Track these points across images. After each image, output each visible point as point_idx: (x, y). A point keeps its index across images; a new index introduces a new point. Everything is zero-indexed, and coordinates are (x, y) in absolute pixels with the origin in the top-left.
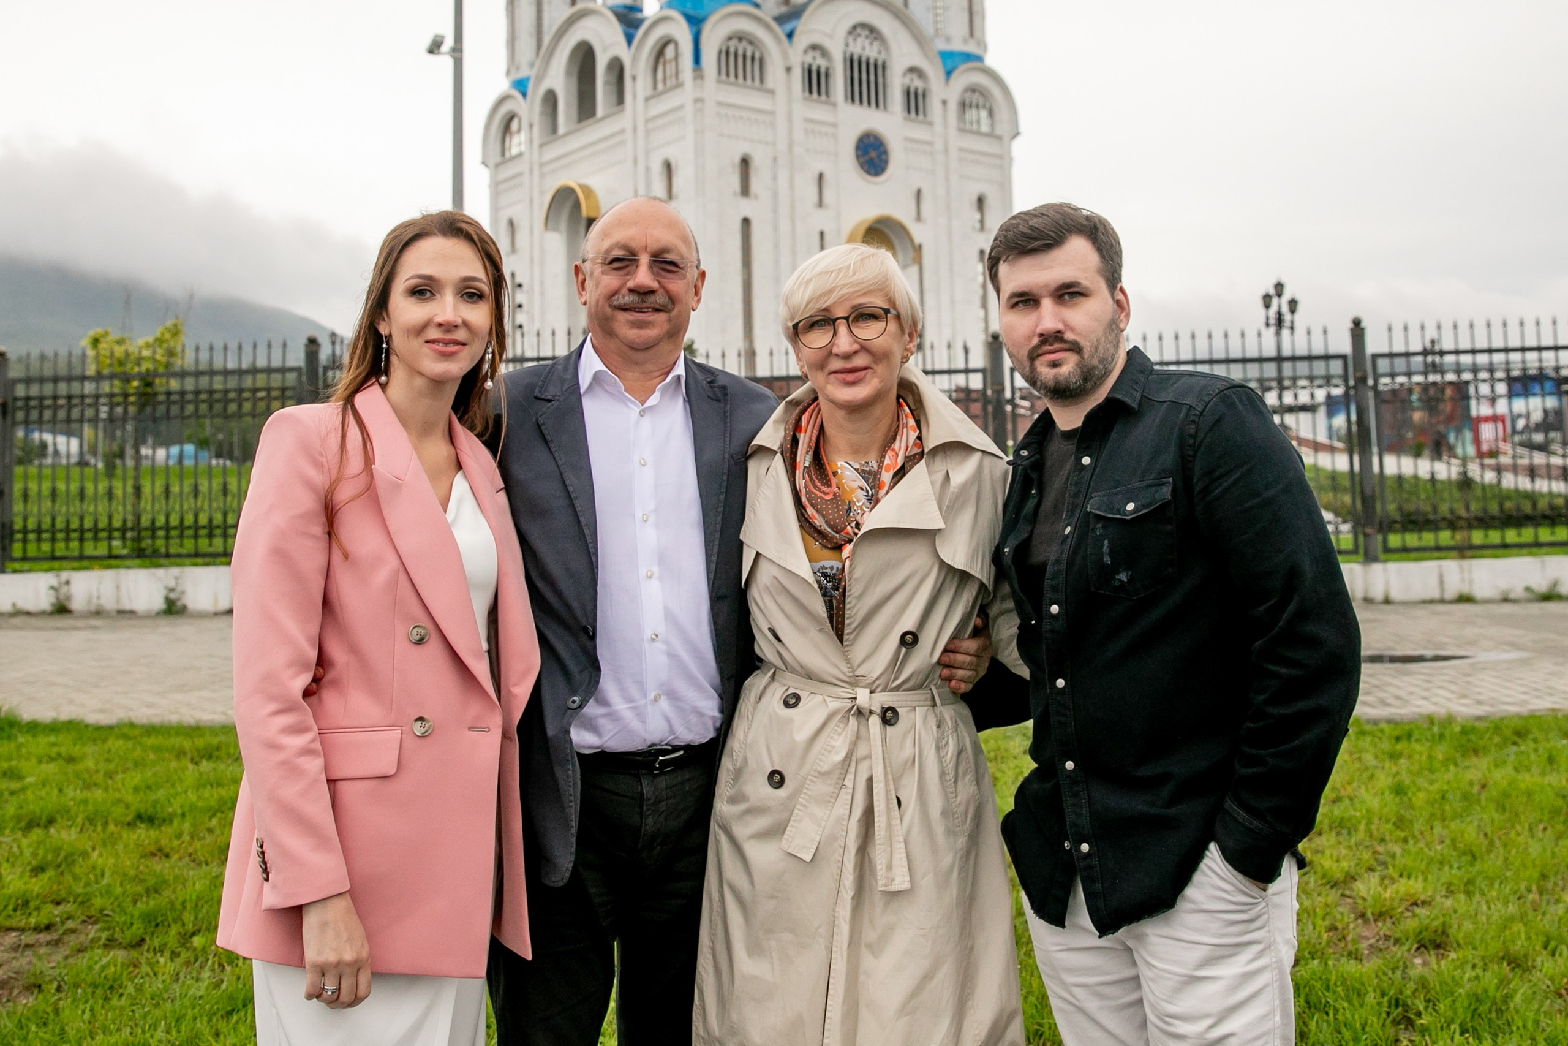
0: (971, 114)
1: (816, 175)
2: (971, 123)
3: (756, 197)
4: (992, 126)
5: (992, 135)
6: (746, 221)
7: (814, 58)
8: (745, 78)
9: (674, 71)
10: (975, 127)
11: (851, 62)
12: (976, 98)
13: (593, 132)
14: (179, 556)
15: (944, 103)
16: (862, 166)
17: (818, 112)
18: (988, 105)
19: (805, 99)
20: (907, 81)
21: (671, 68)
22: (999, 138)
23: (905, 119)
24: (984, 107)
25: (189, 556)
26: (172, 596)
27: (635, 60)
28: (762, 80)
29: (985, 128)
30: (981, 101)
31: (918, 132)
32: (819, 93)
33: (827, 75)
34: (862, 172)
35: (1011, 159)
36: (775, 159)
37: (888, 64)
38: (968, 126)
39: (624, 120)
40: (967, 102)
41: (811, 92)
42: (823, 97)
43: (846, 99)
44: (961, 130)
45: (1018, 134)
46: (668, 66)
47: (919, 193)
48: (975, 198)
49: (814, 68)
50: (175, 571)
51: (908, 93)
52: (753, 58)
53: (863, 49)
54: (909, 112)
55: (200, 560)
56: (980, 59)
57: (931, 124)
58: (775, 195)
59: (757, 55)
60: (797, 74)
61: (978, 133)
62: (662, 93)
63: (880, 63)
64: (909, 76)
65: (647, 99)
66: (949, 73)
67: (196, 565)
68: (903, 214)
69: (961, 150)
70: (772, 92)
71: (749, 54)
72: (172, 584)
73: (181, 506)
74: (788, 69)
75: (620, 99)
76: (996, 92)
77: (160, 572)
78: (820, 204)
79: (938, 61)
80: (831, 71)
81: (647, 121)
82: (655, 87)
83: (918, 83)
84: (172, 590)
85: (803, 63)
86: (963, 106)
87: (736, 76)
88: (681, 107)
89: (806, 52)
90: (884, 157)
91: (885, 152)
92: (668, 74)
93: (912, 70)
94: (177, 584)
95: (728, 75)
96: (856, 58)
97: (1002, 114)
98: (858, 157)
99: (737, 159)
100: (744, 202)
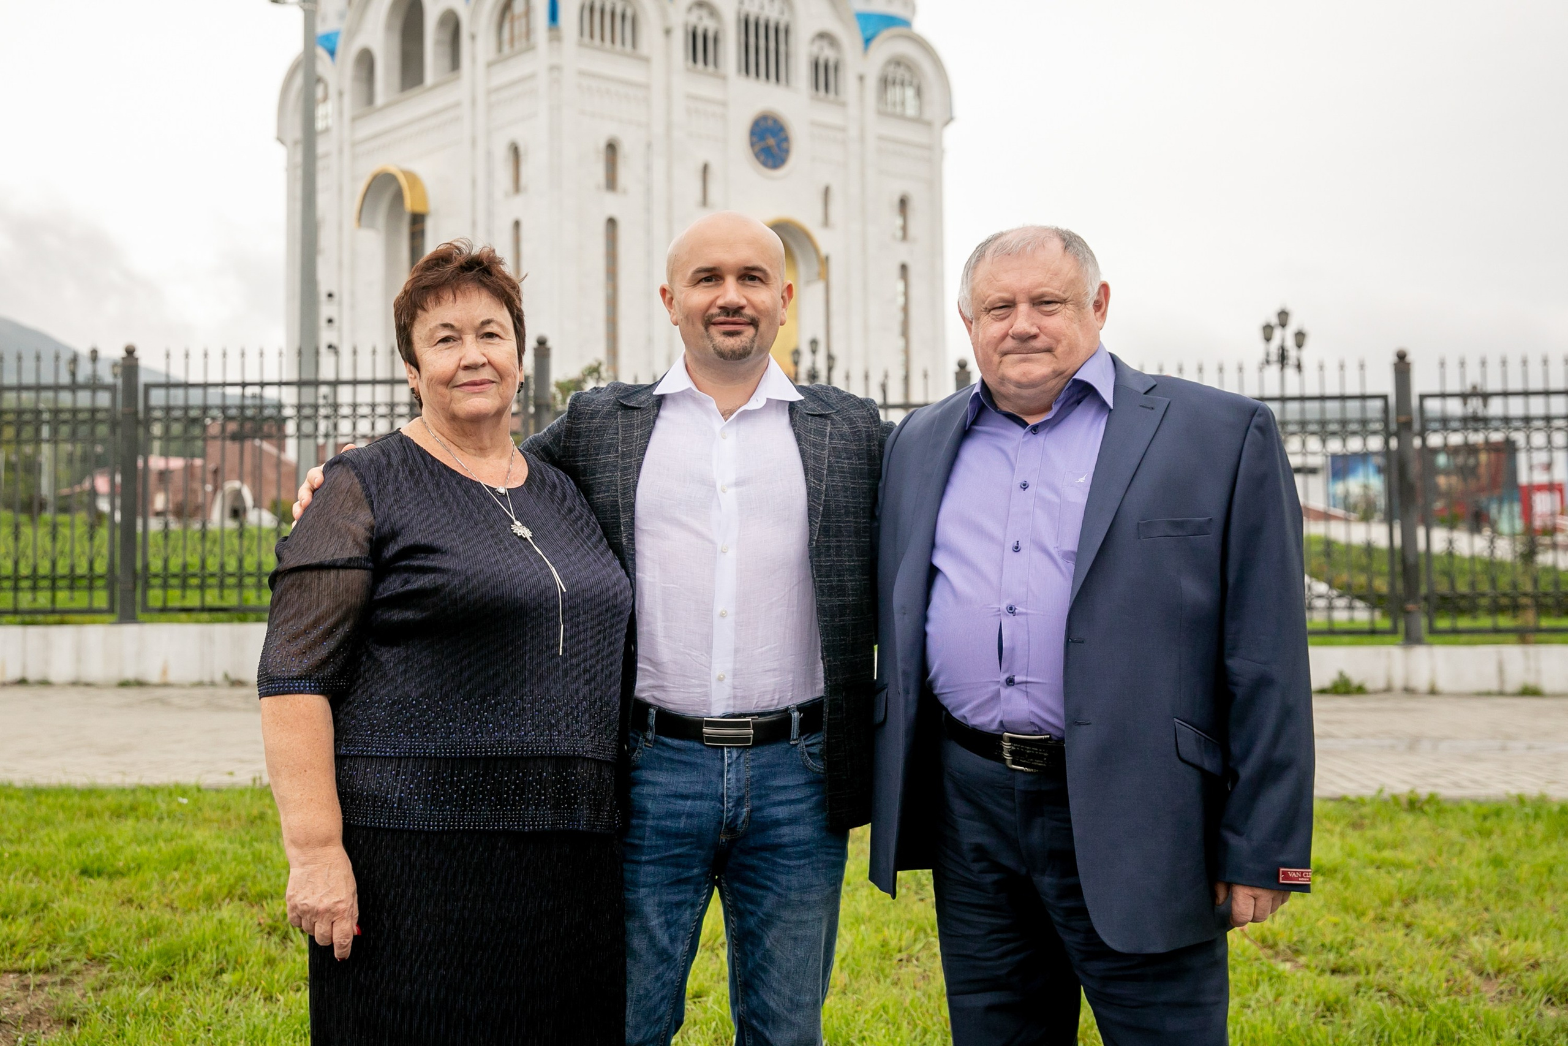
0: (894, 93)
1: (700, 166)
2: (894, 104)
3: (625, 192)
4: (920, 108)
5: (919, 120)
6: (612, 222)
7: (701, 18)
8: (613, 41)
9: (524, 29)
10: (898, 109)
11: (746, 23)
12: (901, 73)
13: (420, 104)
15: (861, 78)
16: (757, 156)
17: (704, 86)
18: (915, 82)
19: (688, 70)
20: (815, 49)
21: (520, 26)
22: (929, 124)
23: (812, 98)
24: (911, 84)
27: (474, 14)
28: (634, 45)
29: (911, 111)
30: (907, 77)
31: (828, 114)
32: (705, 62)
33: (716, 40)
34: (758, 163)
35: (942, 152)
36: (649, 145)
37: (792, 28)
38: (890, 109)
39: (460, 90)
40: (890, 78)
41: (695, 60)
42: (711, 68)
43: (739, 70)
44: (882, 113)
45: (951, 119)
46: (517, 24)
47: (827, 192)
48: (896, 199)
49: (700, 33)
51: (816, 65)
52: (623, 17)
53: (762, 7)
54: (817, 88)
56: (906, 23)
57: (843, 105)
58: (648, 191)
59: (629, 13)
60: (679, 40)
61: (902, 117)
62: (509, 57)
63: (782, 27)
64: (818, 44)
65: (490, 65)
66: (868, 41)
68: (808, 217)
69: (881, 138)
70: (646, 60)
71: (618, 11)
74: (668, 32)
75: (455, 63)
76: (926, 66)
78: (704, 202)
79: (855, 27)
80: (721, 36)
81: (490, 92)
82: (500, 49)
83: (828, 53)
85: (686, 25)
86: (885, 82)
87: (602, 39)
88: (532, 76)
89: (690, 9)
90: (784, 145)
91: (786, 139)
92: (516, 32)
93: (823, 36)
95: (592, 36)
96: (752, 20)
97: (932, 93)
98: (752, 145)
99: (602, 144)
100: (609, 198)
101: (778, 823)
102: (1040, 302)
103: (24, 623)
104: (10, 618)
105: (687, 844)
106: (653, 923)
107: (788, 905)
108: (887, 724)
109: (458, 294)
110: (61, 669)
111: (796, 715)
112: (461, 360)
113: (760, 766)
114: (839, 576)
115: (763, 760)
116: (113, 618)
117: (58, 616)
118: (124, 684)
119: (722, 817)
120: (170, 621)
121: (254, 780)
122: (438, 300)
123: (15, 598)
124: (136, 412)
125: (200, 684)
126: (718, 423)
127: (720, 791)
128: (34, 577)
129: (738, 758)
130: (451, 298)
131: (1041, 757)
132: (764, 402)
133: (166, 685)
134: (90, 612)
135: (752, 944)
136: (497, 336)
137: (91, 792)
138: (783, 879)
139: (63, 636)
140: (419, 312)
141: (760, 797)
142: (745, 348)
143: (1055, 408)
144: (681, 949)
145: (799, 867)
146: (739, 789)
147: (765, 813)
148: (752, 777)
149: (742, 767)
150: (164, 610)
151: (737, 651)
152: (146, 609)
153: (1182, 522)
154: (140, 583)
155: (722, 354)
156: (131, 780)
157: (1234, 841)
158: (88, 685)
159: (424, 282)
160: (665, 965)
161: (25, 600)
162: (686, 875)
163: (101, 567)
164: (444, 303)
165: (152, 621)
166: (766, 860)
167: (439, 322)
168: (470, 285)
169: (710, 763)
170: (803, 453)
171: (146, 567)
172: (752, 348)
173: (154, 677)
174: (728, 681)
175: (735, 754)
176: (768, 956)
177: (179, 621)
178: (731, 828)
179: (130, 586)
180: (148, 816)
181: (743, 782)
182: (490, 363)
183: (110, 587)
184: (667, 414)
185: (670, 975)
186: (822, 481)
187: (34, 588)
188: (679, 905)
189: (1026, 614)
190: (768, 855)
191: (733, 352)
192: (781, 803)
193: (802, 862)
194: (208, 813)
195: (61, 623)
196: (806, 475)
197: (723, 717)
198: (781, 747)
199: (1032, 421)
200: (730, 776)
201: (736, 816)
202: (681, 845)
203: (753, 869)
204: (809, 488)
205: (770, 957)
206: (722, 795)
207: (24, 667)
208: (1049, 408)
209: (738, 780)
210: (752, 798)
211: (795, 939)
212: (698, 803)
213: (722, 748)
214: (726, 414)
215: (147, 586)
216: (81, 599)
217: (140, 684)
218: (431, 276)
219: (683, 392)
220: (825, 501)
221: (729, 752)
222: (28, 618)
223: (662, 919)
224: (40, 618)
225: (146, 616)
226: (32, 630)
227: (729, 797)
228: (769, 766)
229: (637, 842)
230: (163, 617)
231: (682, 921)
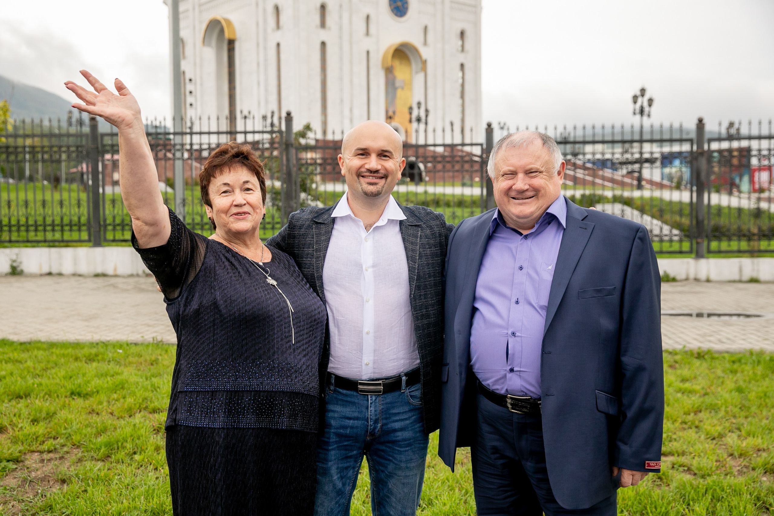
1: (365, 16)
3: (330, 29)
6: (323, 44)
14: (17, 242)
16: (392, 11)
25: (24, 242)
26: (15, 264)
34: (393, 14)
35: (481, 8)
36: (341, 6)
47: (426, 28)
48: (459, 32)
50: (15, 250)
55: (29, 244)
58: (341, 28)
67: (27, 247)
68: (416, 41)
69: (452, 2)
72: (14, 257)
73: (18, 213)
77: (7, 251)
78: (367, 34)
84: (14, 261)
90: (407, 5)
91: (407, 3)
94: (17, 258)
98: (390, 5)
99: (318, 5)
100: (322, 32)
101: (395, 431)
102: (529, 172)
103: (50, 246)
104: (43, 244)
105: (350, 440)
106: (335, 478)
107: (400, 468)
108: (449, 382)
109: (232, 169)
110: (67, 268)
111: (404, 378)
112: (233, 201)
113: (386, 403)
114: (426, 309)
115: (388, 400)
116: (91, 244)
117: (65, 243)
118: (97, 276)
119: (368, 429)
120: (117, 246)
121: (153, 338)
122: (221, 172)
123: (45, 235)
124: (97, 148)
125: (132, 276)
126: (363, 233)
127: (367, 416)
128: (53, 225)
129: (375, 400)
130: (228, 171)
131: (526, 407)
132: (386, 221)
133: (116, 276)
134: (80, 242)
135: (382, 485)
136: (252, 190)
137: (77, 345)
138: (398, 457)
139: (68, 253)
140: (212, 178)
141: (386, 419)
142: (378, 191)
143: (536, 226)
144: (348, 488)
145: (406, 451)
146: (376, 415)
147: (389, 426)
148: (383, 409)
149: (377, 404)
150: (114, 241)
151: (375, 351)
152: (106, 240)
153: (601, 290)
154: (102, 229)
155: (366, 194)
156: (97, 337)
157: (624, 448)
158: (80, 275)
159: (215, 163)
160: (340, 496)
161: (49, 236)
162: (350, 454)
163: (84, 220)
164: (224, 173)
165: (109, 246)
166: (389, 447)
167: (222, 182)
168: (237, 164)
169: (361, 402)
170: (406, 248)
171: (105, 220)
172: (382, 191)
173: (110, 272)
174: (371, 365)
175: (374, 398)
176: (390, 492)
177: (122, 246)
178: (372, 434)
179: (98, 229)
180: (103, 360)
181: (378, 412)
182: (247, 203)
183: (89, 230)
184: (338, 227)
185: (343, 501)
186: (415, 263)
187: (53, 230)
188: (347, 468)
189: (521, 337)
190: (390, 445)
191: (372, 193)
192: (397, 421)
193: (407, 449)
194: (131, 359)
195: (67, 246)
196: (408, 260)
197: (368, 381)
198: (397, 394)
199: (525, 233)
200: (372, 409)
201: (375, 428)
202: (348, 441)
203: (383, 451)
204: (409, 267)
205: (391, 491)
206: (368, 418)
207: (50, 267)
208: (533, 227)
209: (375, 411)
210: (382, 419)
211: (403, 484)
212: (356, 421)
213: (368, 395)
214: (367, 227)
215: (105, 230)
216: (75, 236)
217: (104, 275)
218: (218, 161)
219: (346, 216)
220: (418, 273)
221: (371, 397)
222: (51, 244)
223: (339, 475)
224: (57, 244)
225: (106, 244)
226: (53, 250)
227: (371, 419)
228: (391, 403)
229: (326, 440)
230: (114, 244)
231: (349, 475)
